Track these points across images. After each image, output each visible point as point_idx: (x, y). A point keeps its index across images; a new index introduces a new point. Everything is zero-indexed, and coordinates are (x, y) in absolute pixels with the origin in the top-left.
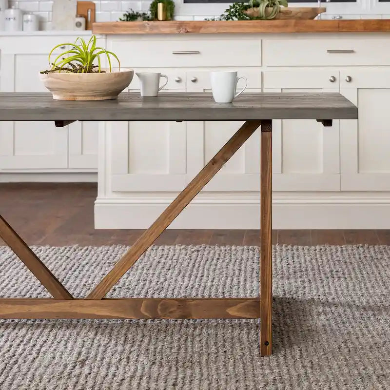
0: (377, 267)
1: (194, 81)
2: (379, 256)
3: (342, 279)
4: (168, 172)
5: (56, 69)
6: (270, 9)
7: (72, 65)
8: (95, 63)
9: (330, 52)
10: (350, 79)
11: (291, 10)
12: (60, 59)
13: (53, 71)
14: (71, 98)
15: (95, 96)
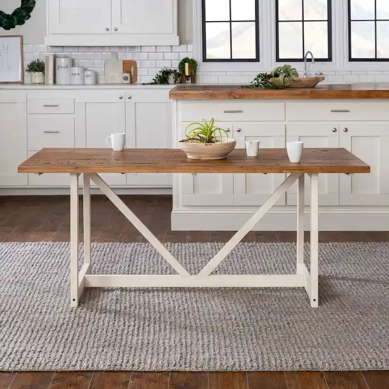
0: (375, 257)
1: (239, 131)
2: (374, 250)
3: (356, 265)
4: (221, 192)
5: (189, 139)
6: (286, 79)
7: (199, 136)
8: (213, 135)
9: (332, 111)
10: (346, 130)
11: (301, 79)
12: (192, 133)
13: (187, 141)
14: (198, 158)
15: (212, 157)
